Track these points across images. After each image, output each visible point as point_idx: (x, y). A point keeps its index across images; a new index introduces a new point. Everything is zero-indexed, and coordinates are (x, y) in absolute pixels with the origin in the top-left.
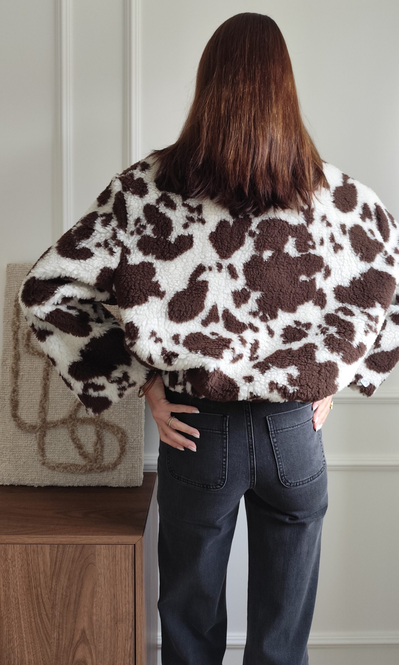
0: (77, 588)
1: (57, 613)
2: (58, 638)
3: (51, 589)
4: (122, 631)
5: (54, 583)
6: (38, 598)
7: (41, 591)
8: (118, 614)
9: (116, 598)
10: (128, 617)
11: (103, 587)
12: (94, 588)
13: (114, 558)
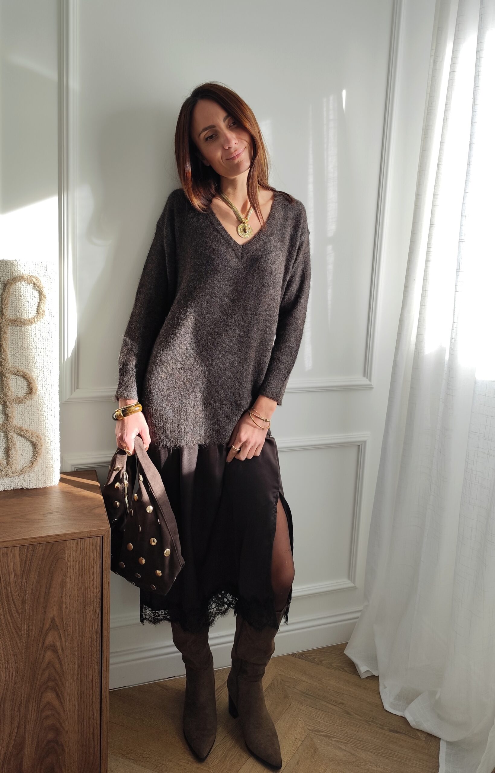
0: (47, 582)
1: (27, 607)
2: (28, 629)
3: (21, 587)
4: (90, 613)
5: (24, 581)
6: (7, 597)
7: (11, 590)
8: (87, 599)
9: (84, 585)
10: (95, 600)
11: (72, 578)
12: (63, 580)
13: (83, 551)
